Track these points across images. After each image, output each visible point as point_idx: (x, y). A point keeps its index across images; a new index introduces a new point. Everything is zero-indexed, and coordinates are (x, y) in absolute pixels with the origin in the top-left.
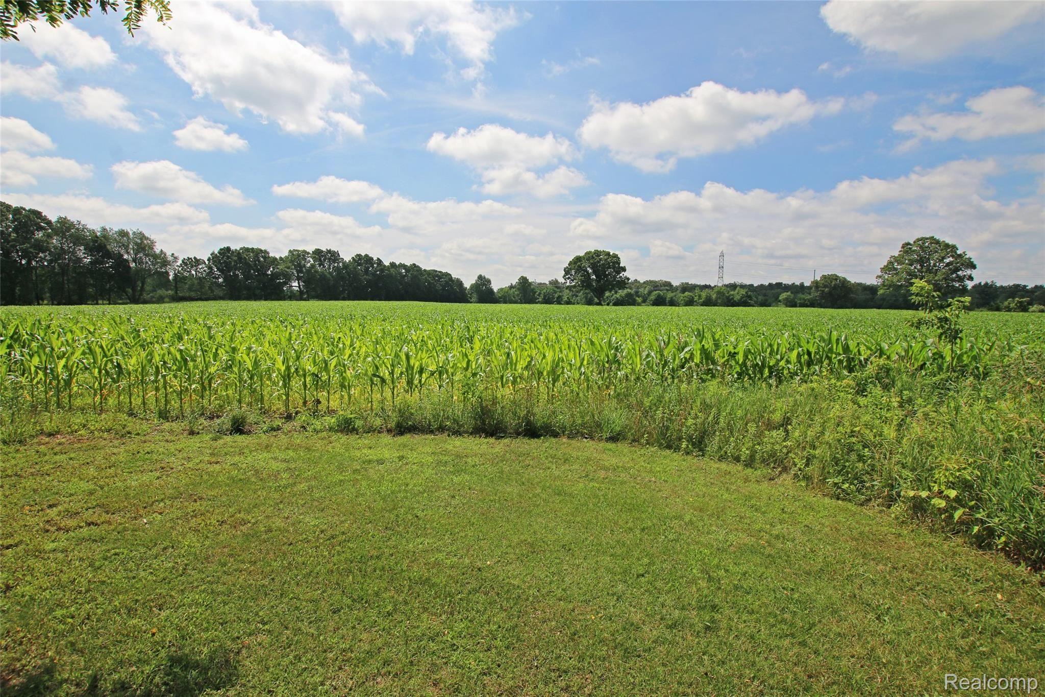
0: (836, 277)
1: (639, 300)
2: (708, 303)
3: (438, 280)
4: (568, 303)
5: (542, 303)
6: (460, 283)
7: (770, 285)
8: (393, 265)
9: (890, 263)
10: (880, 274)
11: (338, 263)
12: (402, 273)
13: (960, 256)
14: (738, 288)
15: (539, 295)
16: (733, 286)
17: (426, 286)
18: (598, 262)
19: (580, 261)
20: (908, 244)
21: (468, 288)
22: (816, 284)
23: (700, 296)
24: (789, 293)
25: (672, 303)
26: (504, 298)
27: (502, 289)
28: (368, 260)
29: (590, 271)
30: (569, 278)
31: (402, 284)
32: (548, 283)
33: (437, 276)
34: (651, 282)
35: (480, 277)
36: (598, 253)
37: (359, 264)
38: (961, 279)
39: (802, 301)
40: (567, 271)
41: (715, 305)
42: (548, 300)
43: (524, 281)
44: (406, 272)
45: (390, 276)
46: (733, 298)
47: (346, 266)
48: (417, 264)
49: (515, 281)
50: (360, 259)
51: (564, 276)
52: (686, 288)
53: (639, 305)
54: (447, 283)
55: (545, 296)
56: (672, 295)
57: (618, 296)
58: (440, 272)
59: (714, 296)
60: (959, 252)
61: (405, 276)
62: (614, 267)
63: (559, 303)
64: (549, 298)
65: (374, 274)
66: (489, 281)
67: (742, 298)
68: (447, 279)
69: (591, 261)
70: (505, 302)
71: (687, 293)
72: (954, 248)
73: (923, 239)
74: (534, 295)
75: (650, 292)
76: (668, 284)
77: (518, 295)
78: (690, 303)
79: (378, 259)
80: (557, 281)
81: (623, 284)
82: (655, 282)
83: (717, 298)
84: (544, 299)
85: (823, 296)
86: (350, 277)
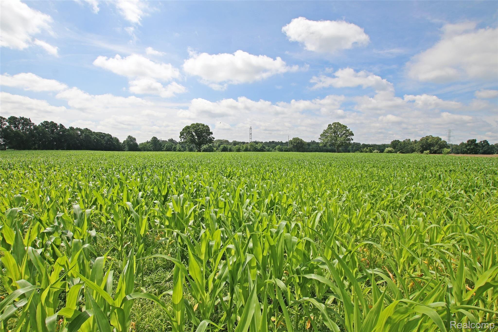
0: (298, 139)
1: (215, 149)
2: (246, 150)
3: (103, 138)
4: (180, 151)
5: (166, 151)
6: (117, 140)
7: (270, 142)
8: (72, 128)
9: (324, 133)
10: (320, 137)
11: (30, 126)
12: (78, 134)
13: (348, 130)
14: (259, 143)
15: (164, 147)
16: (256, 143)
17: (95, 142)
18: (199, 129)
19: (189, 128)
20: (330, 125)
21: (122, 142)
22: (291, 142)
23: (243, 147)
24: (279, 146)
25: (231, 150)
26: (144, 148)
27: (142, 144)
28: (53, 125)
29: (194, 134)
30: (183, 138)
31: (78, 140)
32: (167, 140)
33: (102, 136)
34: (219, 140)
35: (129, 137)
36: (198, 125)
37: (47, 128)
38: (349, 140)
39: (285, 149)
40: (182, 134)
41: (250, 151)
42: (168, 150)
43: (155, 139)
44: (81, 133)
45: (69, 135)
46: (257, 148)
47: (36, 128)
48: (88, 128)
49: (149, 139)
50: (47, 124)
51: (180, 137)
52: (235, 143)
53: (215, 151)
54: (108, 139)
55: (167, 147)
56: (230, 146)
57: (205, 147)
58: (104, 134)
59: (249, 147)
60: (347, 129)
61: (80, 135)
62: (207, 132)
63: (175, 151)
64: (169, 148)
65: (58, 134)
66: (135, 139)
67: (261, 148)
68: (109, 138)
69: (195, 129)
70: (145, 151)
71: (237, 146)
72: (346, 127)
73: (335, 123)
74: (161, 146)
75: (219, 146)
76: (227, 142)
77: (152, 147)
78: (239, 150)
79: (61, 125)
80: (172, 139)
81: (211, 141)
82: (221, 140)
83: (250, 148)
84: (167, 148)
85: (294, 147)
86: (39, 135)
